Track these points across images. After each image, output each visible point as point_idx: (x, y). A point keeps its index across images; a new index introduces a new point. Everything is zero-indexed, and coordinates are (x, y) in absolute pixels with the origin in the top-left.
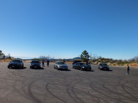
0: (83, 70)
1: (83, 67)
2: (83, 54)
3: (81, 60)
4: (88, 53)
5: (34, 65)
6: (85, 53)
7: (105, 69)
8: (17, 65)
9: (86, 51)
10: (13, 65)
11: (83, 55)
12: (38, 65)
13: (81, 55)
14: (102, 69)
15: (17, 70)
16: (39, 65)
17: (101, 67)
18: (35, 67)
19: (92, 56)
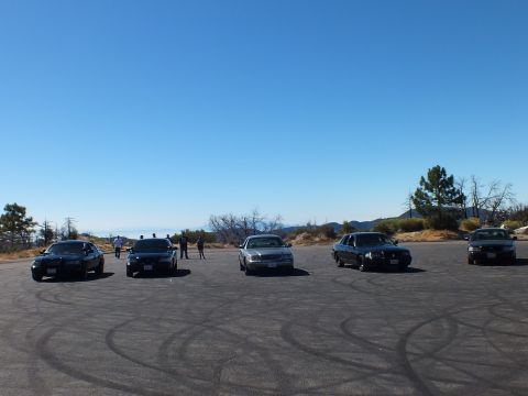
0: (371, 267)
1: (369, 255)
2: (427, 188)
3: (419, 220)
4: (451, 178)
5: (144, 260)
6: (438, 179)
7: (492, 255)
8: (68, 263)
9: (444, 172)
10: (53, 267)
11: (430, 194)
12: (159, 257)
13: (419, 193)
14: (479, 259)
15: (65, 284)
16: (163, 260)
17: (471, 249)
18: (148, 267)
19: (484, 193)
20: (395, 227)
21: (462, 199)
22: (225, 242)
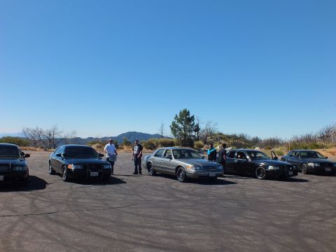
6: (186, 117)
9: (189, 112)
20: (157, 143)
21: (197, 129)
22: (37, 147)
